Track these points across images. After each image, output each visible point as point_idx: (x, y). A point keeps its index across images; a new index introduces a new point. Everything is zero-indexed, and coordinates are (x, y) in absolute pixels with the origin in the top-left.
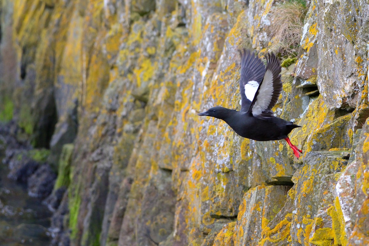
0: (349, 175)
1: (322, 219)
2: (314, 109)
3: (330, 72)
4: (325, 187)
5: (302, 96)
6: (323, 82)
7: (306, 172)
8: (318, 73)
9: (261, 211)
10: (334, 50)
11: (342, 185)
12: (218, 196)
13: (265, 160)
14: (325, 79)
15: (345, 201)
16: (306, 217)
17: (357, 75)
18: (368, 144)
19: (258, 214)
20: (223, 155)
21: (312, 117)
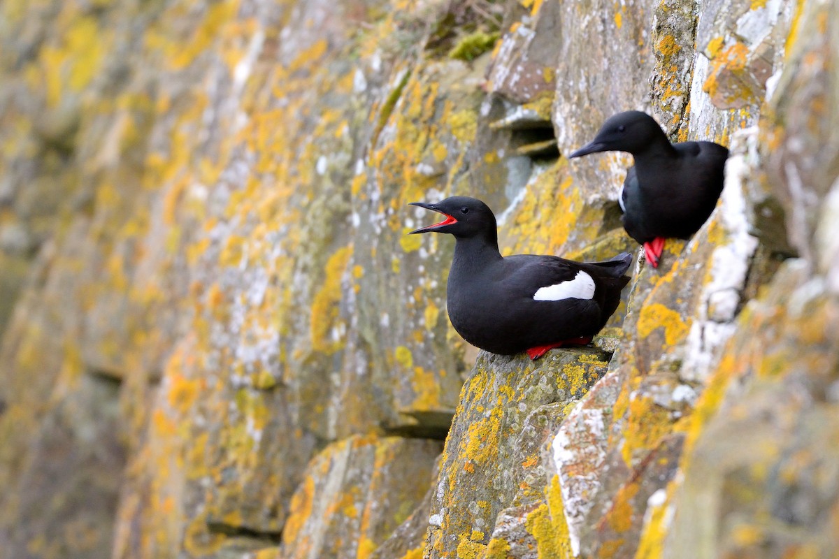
0: (598, 407)
1: (508, 544)
2: (543, 198)
3: (594, 83)
4: (531, 444)
5: (508, 156)
6: (572, 114)
7: (480, 395)
8: (559, 84)
9: (356, 518)
10: (612, 14)
11: (572, 437)
12: (234, 464)
13: (382, 354)
14: (579, 104)
15: (578, 488)
16: (469, 538)
17: (658, 93)
18: (653, 312)
19: (349, 526)
20: (258, 330)
21: (534, 224)
